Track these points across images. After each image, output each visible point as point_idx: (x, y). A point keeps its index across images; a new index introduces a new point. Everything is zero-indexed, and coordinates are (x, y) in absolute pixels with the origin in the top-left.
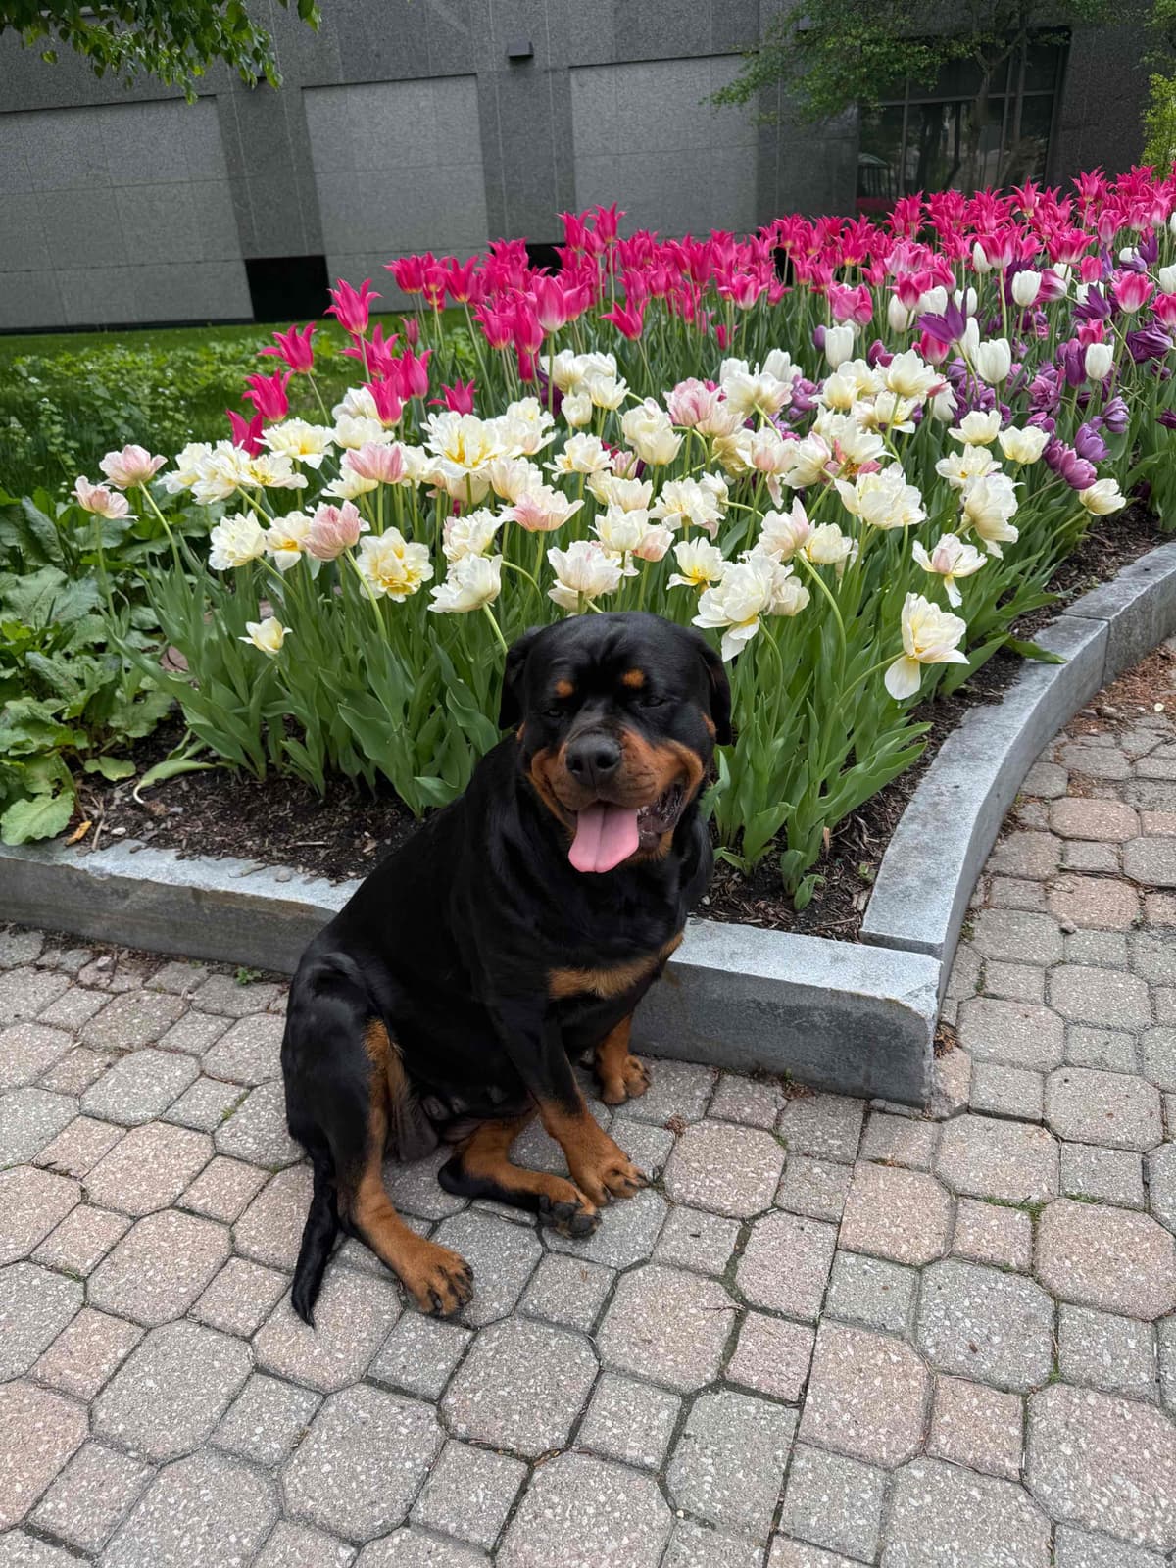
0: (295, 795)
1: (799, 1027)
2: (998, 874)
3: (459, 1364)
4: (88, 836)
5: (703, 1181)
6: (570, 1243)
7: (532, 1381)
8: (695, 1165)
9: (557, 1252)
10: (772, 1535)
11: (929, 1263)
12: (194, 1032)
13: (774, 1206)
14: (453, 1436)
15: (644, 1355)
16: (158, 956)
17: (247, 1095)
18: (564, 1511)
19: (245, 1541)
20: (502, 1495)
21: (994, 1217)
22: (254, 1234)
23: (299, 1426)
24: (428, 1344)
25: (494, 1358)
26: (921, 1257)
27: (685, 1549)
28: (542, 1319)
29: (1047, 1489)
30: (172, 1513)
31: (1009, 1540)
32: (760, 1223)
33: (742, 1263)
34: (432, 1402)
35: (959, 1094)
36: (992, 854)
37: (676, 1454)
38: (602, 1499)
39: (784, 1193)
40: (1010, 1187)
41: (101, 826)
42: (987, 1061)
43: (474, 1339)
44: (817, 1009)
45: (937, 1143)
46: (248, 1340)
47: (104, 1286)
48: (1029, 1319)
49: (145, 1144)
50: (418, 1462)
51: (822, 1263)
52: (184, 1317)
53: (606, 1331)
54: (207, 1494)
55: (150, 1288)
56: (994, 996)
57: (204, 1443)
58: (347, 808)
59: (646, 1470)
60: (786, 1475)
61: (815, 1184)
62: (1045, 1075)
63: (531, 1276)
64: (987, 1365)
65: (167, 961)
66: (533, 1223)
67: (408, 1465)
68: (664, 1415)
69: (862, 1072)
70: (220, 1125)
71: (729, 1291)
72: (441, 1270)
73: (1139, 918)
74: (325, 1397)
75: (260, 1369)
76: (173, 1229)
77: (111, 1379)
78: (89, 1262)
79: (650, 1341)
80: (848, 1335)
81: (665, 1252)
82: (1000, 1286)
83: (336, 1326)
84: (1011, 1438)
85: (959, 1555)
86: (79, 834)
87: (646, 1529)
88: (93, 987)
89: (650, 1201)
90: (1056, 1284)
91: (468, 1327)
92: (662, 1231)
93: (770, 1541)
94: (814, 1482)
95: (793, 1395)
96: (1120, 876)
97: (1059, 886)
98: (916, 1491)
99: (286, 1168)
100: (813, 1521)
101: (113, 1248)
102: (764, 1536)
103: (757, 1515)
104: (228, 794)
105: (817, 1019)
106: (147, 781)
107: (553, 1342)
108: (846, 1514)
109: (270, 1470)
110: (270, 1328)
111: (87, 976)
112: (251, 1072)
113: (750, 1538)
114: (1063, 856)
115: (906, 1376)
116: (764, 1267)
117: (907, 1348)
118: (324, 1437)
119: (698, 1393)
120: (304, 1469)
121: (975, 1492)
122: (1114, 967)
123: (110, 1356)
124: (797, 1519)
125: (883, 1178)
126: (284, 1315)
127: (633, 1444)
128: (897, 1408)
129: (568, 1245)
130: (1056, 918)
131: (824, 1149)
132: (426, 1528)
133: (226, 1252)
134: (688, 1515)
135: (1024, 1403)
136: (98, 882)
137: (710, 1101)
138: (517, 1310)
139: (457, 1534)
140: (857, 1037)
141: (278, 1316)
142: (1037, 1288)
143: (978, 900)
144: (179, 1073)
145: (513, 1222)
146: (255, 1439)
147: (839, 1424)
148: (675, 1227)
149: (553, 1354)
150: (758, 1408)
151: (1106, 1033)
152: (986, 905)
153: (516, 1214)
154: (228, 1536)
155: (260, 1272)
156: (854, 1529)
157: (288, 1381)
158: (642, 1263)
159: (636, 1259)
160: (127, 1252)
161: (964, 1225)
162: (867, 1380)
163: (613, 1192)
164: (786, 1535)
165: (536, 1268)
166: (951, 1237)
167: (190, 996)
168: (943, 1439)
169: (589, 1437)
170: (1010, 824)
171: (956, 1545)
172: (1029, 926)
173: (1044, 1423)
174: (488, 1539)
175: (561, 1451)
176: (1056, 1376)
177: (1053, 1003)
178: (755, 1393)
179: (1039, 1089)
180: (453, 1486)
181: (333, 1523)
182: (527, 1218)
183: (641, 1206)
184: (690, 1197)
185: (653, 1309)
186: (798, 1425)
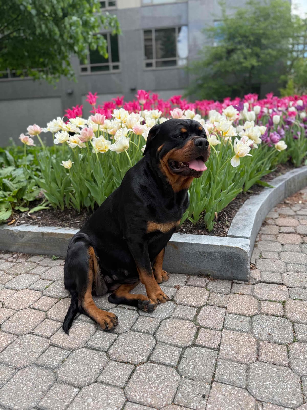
0: (71, 213)
1: (211, 259)
2: (262, 234)
3: (114, 342)
4: (14, 223)
5: (186, 299)
6: (147, 314)
7: (136, 346)
8: (183, 295)
9: (143, 316)
10: (212, 381)
11: (254, 316)
12: (39, 270)
13: (207, 304)
14: (111, 360)
15: (170, 339)
16: (30, 254)
17: (53, 283)
18: (146, 377)
19: (44, 388)
20: (127, 373)
21: (272, 305)
22: (52, 313)
23: (63, 358)
24: (104, 338)
25: (124, 340)
26: (251, 314)
27: (185, 385)
28: (139, 331)
29: (297, 368)
30: (21, 381)
31: (288, 381)
32: (203, 308)
33: (198, 317)
34: (105, 352)
35: (258, 278)
36: (260, 230)
37: (181, 362)
38: (158, 373)
39: (210, 301)
40: (275, 298)
41: (18, 221)
42: (265, 271)
43: (118, 336)
44: (216, 252)
45: (253, 290)
46: (49, 338)
47: (7, 326)
48: (285, 327)
49: (22, 294)
50: (100, 366)
51: (222, 317)
52: (30, 333)
53: (158, 333)
54: (33, 376)
55: (20, 326)
56: (265, 258)
57: (33, 364)
58: (86, 215)
59: (172, 366)
60: (216, 366)
61: (218, 299)
62: (282, 274)
63: (135, 322)
64: (274, 339)
65: (33, 256)
66: (136, 309)
67: (97, 367)
68: (177, 352)
69: (230, 272)
70: (45, 289)
71: (195, 324)
72: (108, 316)
73: (302, 242)
74: (72, 352)
75: (52, 345)
76: (29, 312)
77: (6, 348)
78: (3, 320)
79: (171, 335)
80: (231, 332)
81: (176, 315)
82: (275, 320)
83: (76, 334)
84: (284, 356)
85: (272, 385)
86: (12, 222)
87: (172, 380)
88: (11, 262)
89: (170, 304)
90: (292, 319)
91: (116, 334)
92: (174, 310)
93: (212, 383)
94: (224, 368)
95: (216, 347)
96: (296, 233)
97: (279, 236)
98: (256, 369)
99: (63, 298)
100: (225, 377)
101: (10, 317)
102: (210, 382)
103: (207, 376)
104: (53, 214)
105: (216, 256)
106: (32, 211)
107: (142, 336)
108: (235, 376)
109: (53, 370)
110: (56, 335)
111: (10, 260)
112: (55, 278)
113: (205, 383)
114: (280, 230)
115: (250, 341)
116: (205, 317)
117: (250, 335)
118: (71, 361)
119: (187, 347)
120: (64, 369)
121: (275, 369)
122: (297, 252)
123: (6, 342)
124: (220, 377)
125: (238, 297)
126: (60, 332)
127: (167, 360)
128: (248, 349)
129: (146, 314)
130: (280, 242)
131: (220, 291)
132: (102, 383)
133: (44, 318)
134: (185, 377)
135: (287, 347)
136: (16, 233)
137: (186, 282)
138: (131, 329)
139: (112, 384)
140: (228, 260)
141: (59, 332)
142: (286, 320)
143: (258, 239)
144: (34, 278)
145: (130, 309)
146: (49, 362)
147: (231, 354)
148: (178, 309)
149: (142, 339)
150: (205, 351)
151: (297, 265)
152: (260, 240)
153: (131, 307)
154: (38, 386)
155: (54, 322)
156: (238, 379)
157: (60, 348)
158: (168, 318)
159: (167, 317)
160: (14, 318)
161: (263, 307)
162: (238, 343)
163: (159, 300)
164: (217, 381)
165: (137, 320)
166: (260, 309)
167: (38, 263)
168: (263, 357)
169: (153, 358)
170: (265, 224)
171: (271, 383)
172: (273, 244)
173: (294, 352)
174: (122, 385)
175: (145, 362)
176: (295, 340)
177: (282, 259)
178: (204, 347)
179: (280, 277)
180: (111, 371)
181: (72, 382)
182: (134, 308)
183: (168, 305)
184: (182, 303)
185: (172, 328)
186: (218, 354)
